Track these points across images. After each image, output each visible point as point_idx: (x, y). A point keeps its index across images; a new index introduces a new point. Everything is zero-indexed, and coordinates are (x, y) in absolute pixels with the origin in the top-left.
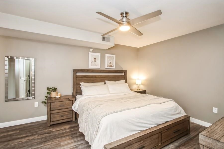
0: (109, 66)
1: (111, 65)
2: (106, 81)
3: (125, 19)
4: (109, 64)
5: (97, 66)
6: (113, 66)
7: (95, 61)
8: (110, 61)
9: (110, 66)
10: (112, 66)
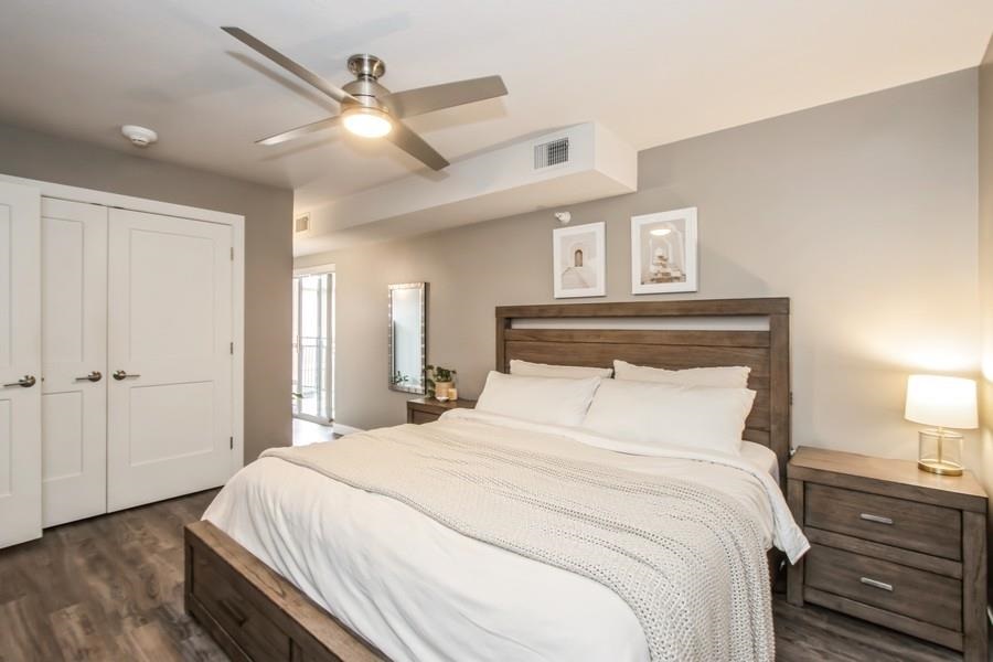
0: (653, 280)
1: (667, 274)
2: (617, 363)
3: (366, 87)
4: (653, 269)
5: (588, 287)
6: (677, 278)
7: (579, 263)
8: (659, 252)
9: (659, 281)
10: (674, 274)
